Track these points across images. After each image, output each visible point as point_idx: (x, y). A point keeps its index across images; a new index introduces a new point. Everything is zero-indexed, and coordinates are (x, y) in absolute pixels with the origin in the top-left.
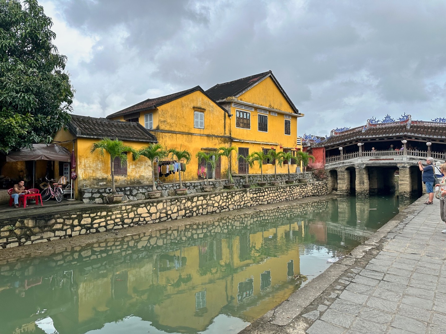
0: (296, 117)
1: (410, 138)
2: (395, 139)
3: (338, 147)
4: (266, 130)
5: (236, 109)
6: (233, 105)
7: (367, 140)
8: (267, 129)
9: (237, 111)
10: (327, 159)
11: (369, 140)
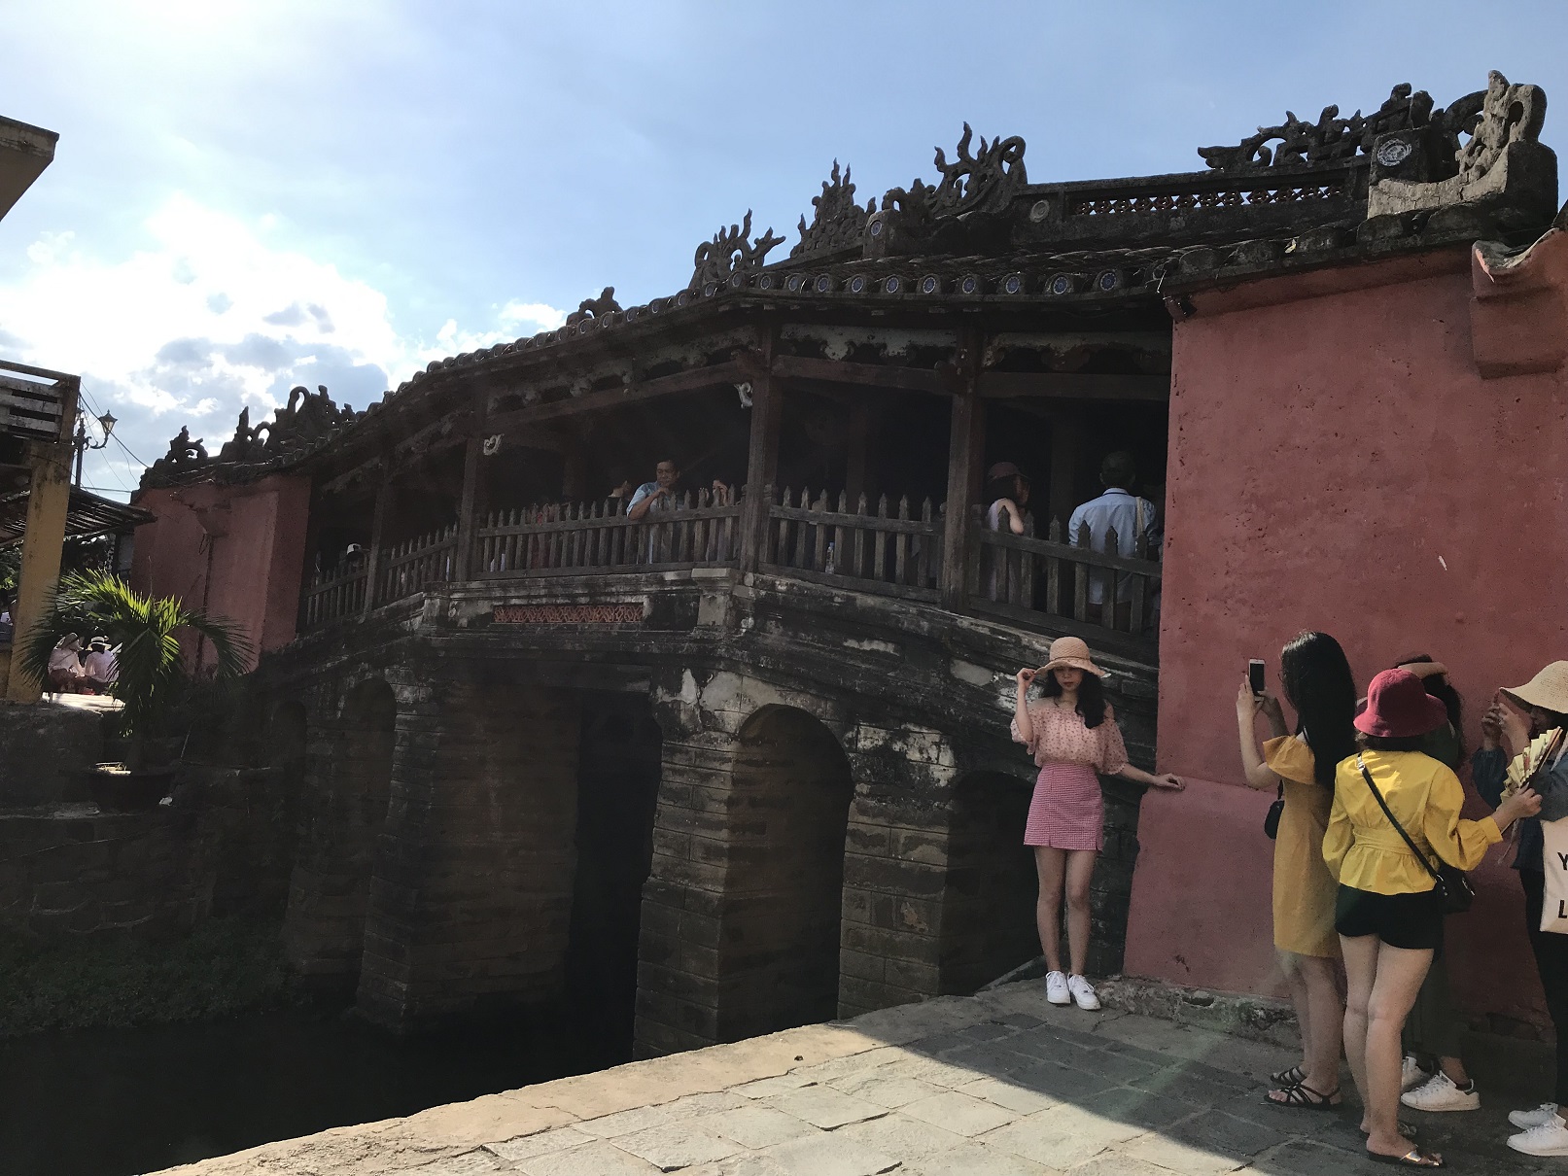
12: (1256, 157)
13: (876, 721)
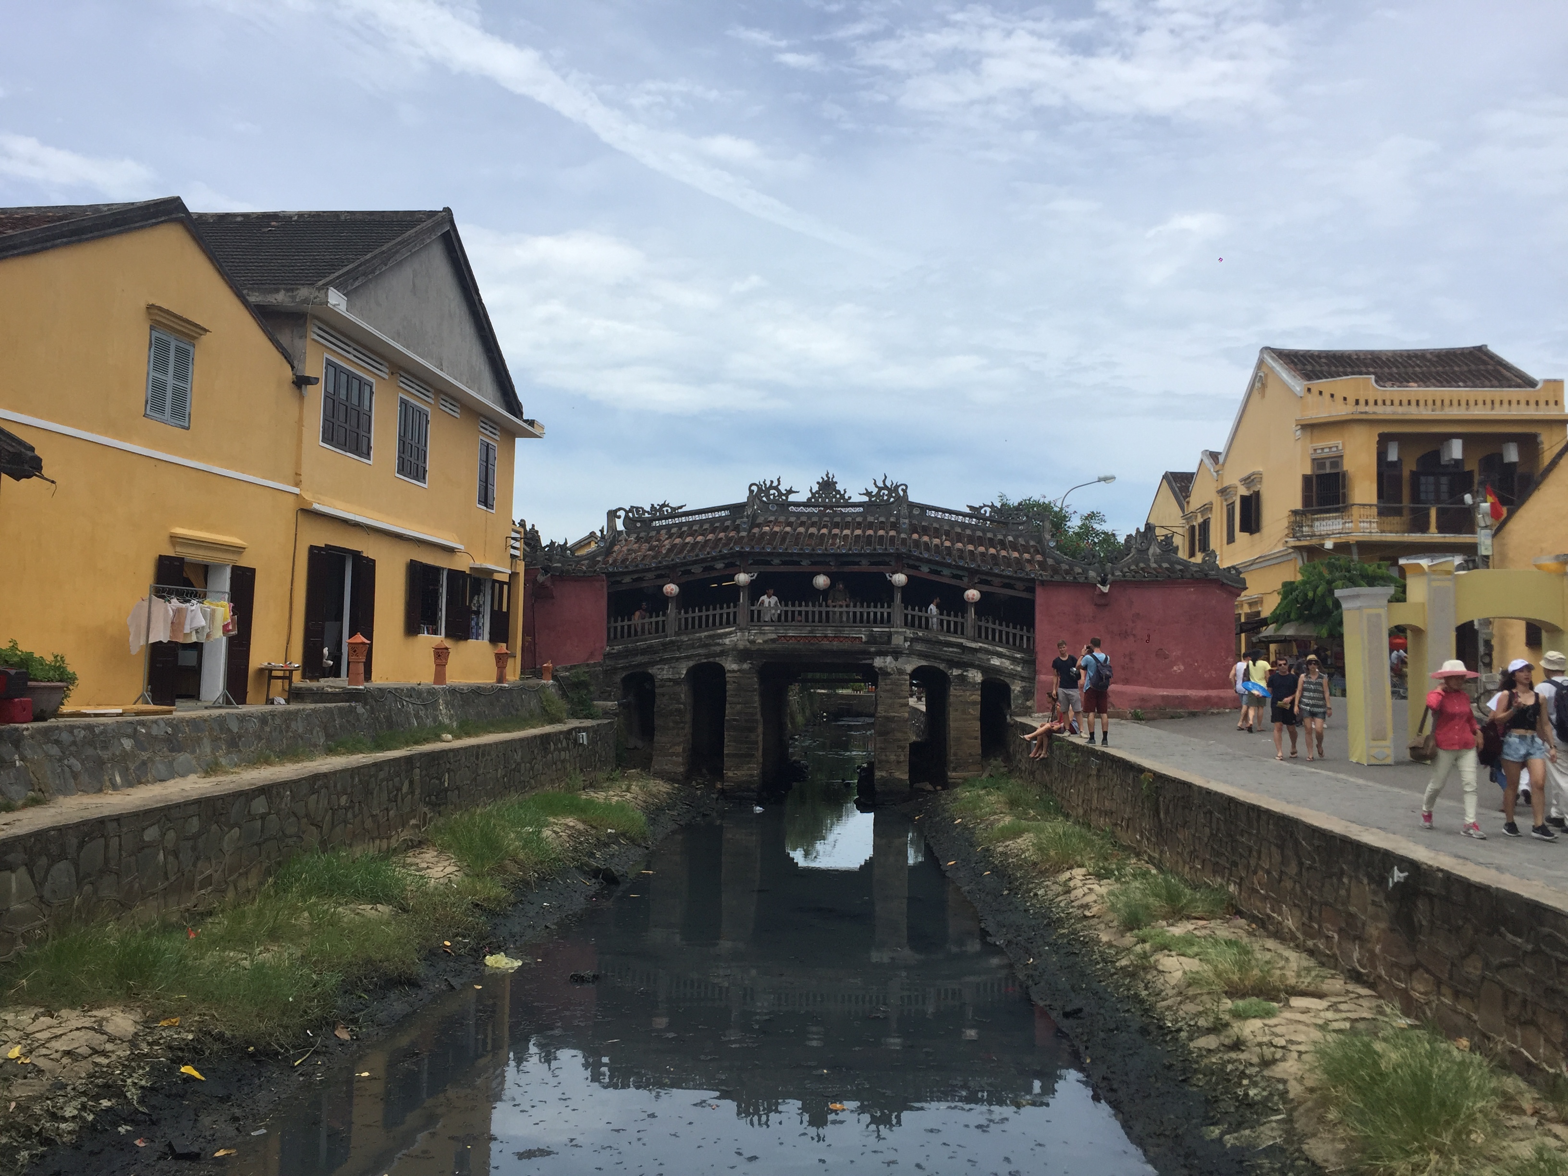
0: (510, 434)
1: (916, 568)
2: (865, 566)
3: (659, 582)
4: (419, 474)
5: (326, 355)
6: (313, 333)
7: (768, 563)
8: (425, 471)
9: (329, 363)
10: (613, 624)
11: (776, 561)
12: (982, 511)
13: (958, 667)
